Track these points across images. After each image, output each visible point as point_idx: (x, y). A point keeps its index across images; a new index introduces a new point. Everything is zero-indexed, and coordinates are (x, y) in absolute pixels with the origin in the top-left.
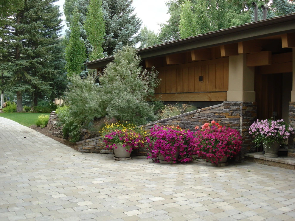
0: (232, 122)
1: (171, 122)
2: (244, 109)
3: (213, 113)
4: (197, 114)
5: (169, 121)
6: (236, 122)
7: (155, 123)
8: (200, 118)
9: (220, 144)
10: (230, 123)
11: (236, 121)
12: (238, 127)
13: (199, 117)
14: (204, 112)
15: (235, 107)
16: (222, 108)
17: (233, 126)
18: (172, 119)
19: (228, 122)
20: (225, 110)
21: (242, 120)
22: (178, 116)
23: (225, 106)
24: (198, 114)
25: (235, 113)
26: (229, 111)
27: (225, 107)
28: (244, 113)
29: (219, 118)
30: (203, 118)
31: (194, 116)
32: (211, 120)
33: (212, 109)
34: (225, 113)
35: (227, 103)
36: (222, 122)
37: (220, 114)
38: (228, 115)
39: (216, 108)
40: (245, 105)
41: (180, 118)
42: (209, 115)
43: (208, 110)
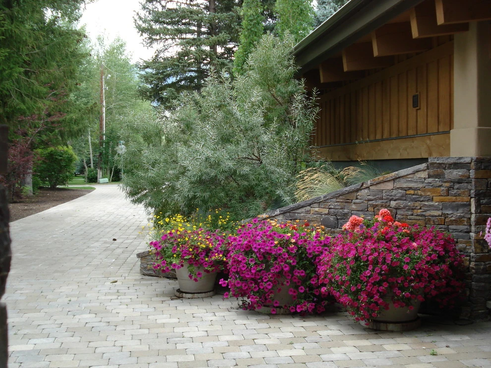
0: (450, 212)
1: (308, 211)
2: (480, 176)
3: (402, 188)
4: (363, 191)
5: (303, 210)
6: (459, 213)
7: (276, 213)
8: (370, 202)
9: (368, 273)
10: (446, 216)
11: (461, 211)
12: (466, 227)
13: (369, 200)
14: (379, 186)
15: (456, 174)
16: (424, 175)
17: (452, 222)
18: (310, 205)
19: (439, 213)
20: (430, 180)
21: (474, 209)
22: (322, 197)
23: (431, 171)
24: (366, 191)
25: (457, 189)
26: (440, 184)
27: (431, 174)
28: (480, 189)
29: (416, 201)
30: (379, 202)
31: (359, 197)
32: (396, 209)
33: (399, 178)
34: (431, 188)
35: (435, 163)
36: (424, 213)
37: (419, 192)
38: (439, 194)
39: (408, 176)
40: (483, 167)
41: (327, 201)
42: (393, 194)
43: (389, 181)
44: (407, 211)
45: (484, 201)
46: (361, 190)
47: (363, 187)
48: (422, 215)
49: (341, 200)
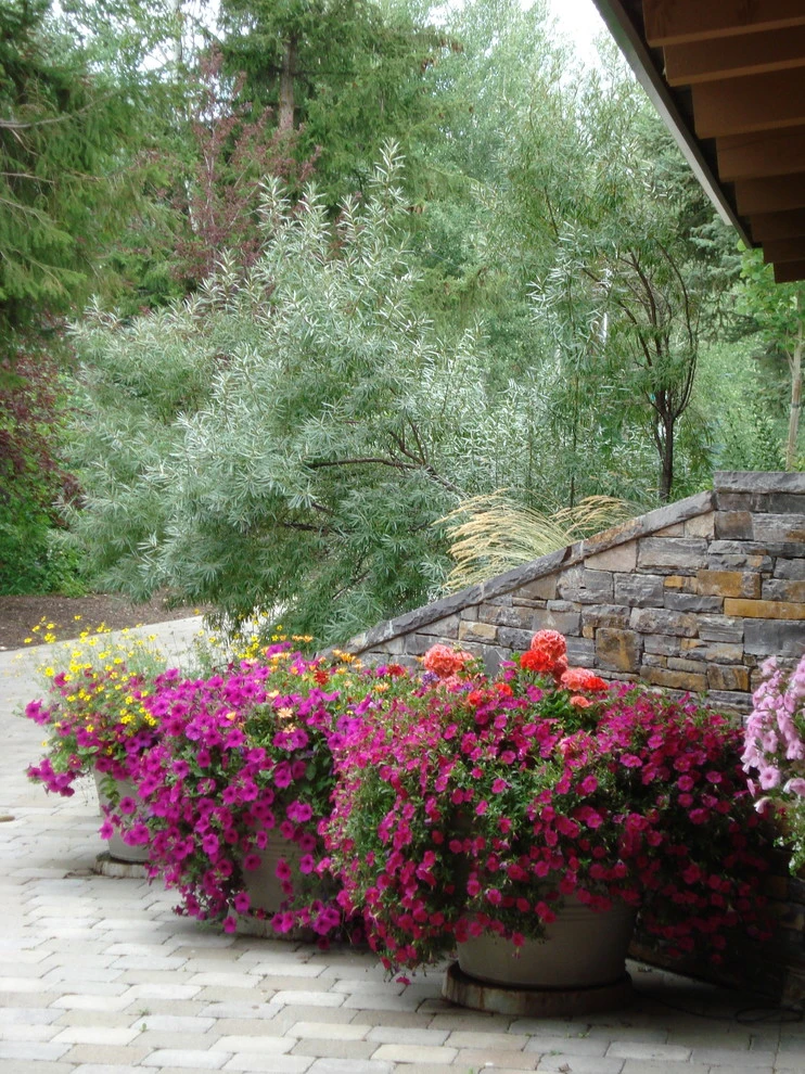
0: (761, 652)
1: (453, 631)
3: (655, 570)
4: (570, 572)
5: (443, 626)
7: (386, 634)
8: (587, 610)
10: (753, 663)
11: (785, 647)
13: (585, 603)
14: (605, 558)
15: (778, 527)
16: (705, 527)
18: (457, 612)
19: (737, 652)
20: (718, 545)
22: (482, 587)
23: (722, 517)
24: (577, 573)
25: (782, 576)
26: (740, 558)
27: (723, 525)
29: (686, 612)
30: (605, 611)
31: (562, 592)
32: (643, 633)
33: (649, 534)
34: (721, 569)
35: (730, 491)
36: (702, 651)
37: (695, 584)
38: (739, 593)
39: (672, 531)
41: (493, 601)
42: (634, 585)
43: (626, 542)
44: (665, 640)
46: (566, 569)
47: (569, 562)
48: (700, 659)
49: (524, 601)
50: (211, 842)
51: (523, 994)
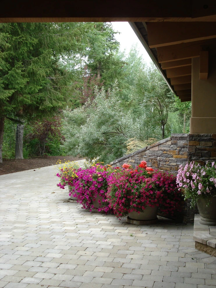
0: (179, 164)
1: (128, 161)
2: (191, 144)
3: (161, 150)
7: (116, 162)
8: (150, 157)
10: (178, 166)
11: (183, 163)
14: (153, 148)
15: (182, 143)
16: (170, 143)
18: (128, 158)
19: (175, 164)
20: (172, 146)
22: (132, 154)
23: (172, 141)
24: (148, 151)
25: (183, 151)
26: (176, 148)
27: (173, 143)
28: (192, 151)
29: (167, 157)
30: (153, 157)
31: (146, 154)
32: (159, 161)
33: (160, 144)
34: (172, 150)
35: (174, 137)
36: (169, 164)
37: (168, 152)
38: (175, 154)
39: (164, 144)
40: (193, 139)
41: (134, 156)
42: (158, 153)
43: (156, 146)
44: (163, 162)
45: (194, 158)
46: (146, 150)
48: (169, 165)
49: (139, 156)
50: (87, 197)
51: (140, 221)
